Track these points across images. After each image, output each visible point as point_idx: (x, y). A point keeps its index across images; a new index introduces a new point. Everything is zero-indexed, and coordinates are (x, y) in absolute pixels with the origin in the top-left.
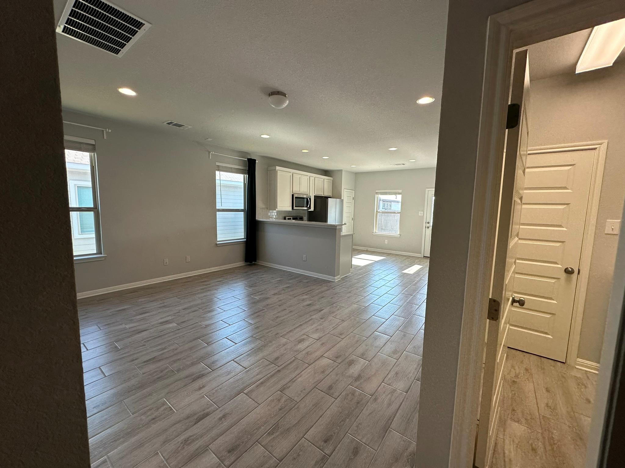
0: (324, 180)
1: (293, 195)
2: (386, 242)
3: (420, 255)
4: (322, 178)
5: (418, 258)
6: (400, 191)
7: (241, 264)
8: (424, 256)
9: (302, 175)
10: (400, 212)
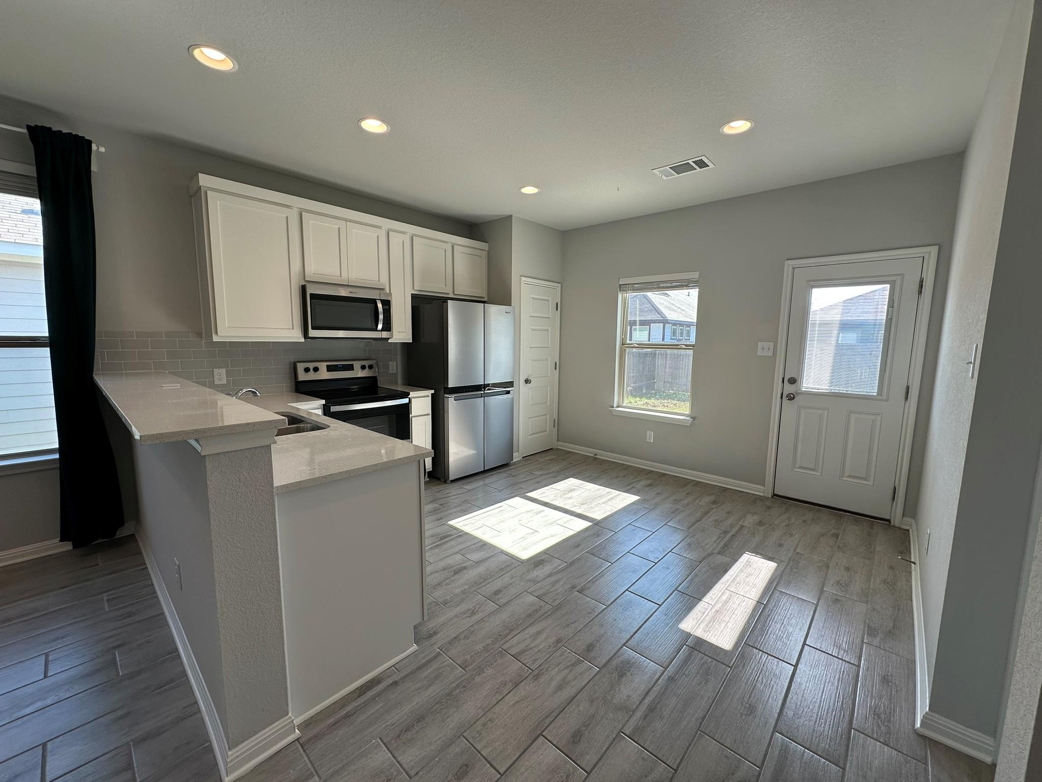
0: (453, 247)
1: (303, 289)
2: (650, 437)
3: (762, 487)
4: (446, 242)
5: (754, 502)
6: (695, 275)
7: (55, 546)
8: (774, 495)
9: (346, 220)
10: (693, 346)
